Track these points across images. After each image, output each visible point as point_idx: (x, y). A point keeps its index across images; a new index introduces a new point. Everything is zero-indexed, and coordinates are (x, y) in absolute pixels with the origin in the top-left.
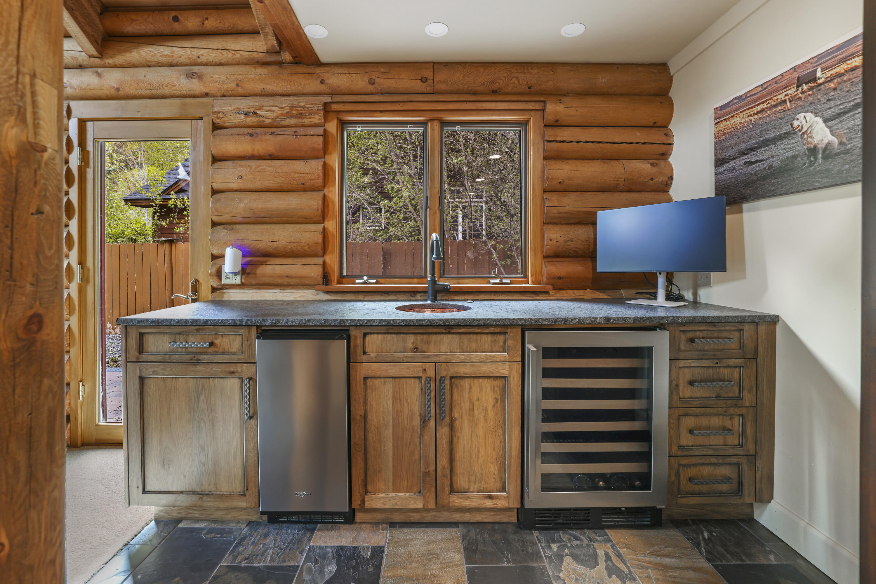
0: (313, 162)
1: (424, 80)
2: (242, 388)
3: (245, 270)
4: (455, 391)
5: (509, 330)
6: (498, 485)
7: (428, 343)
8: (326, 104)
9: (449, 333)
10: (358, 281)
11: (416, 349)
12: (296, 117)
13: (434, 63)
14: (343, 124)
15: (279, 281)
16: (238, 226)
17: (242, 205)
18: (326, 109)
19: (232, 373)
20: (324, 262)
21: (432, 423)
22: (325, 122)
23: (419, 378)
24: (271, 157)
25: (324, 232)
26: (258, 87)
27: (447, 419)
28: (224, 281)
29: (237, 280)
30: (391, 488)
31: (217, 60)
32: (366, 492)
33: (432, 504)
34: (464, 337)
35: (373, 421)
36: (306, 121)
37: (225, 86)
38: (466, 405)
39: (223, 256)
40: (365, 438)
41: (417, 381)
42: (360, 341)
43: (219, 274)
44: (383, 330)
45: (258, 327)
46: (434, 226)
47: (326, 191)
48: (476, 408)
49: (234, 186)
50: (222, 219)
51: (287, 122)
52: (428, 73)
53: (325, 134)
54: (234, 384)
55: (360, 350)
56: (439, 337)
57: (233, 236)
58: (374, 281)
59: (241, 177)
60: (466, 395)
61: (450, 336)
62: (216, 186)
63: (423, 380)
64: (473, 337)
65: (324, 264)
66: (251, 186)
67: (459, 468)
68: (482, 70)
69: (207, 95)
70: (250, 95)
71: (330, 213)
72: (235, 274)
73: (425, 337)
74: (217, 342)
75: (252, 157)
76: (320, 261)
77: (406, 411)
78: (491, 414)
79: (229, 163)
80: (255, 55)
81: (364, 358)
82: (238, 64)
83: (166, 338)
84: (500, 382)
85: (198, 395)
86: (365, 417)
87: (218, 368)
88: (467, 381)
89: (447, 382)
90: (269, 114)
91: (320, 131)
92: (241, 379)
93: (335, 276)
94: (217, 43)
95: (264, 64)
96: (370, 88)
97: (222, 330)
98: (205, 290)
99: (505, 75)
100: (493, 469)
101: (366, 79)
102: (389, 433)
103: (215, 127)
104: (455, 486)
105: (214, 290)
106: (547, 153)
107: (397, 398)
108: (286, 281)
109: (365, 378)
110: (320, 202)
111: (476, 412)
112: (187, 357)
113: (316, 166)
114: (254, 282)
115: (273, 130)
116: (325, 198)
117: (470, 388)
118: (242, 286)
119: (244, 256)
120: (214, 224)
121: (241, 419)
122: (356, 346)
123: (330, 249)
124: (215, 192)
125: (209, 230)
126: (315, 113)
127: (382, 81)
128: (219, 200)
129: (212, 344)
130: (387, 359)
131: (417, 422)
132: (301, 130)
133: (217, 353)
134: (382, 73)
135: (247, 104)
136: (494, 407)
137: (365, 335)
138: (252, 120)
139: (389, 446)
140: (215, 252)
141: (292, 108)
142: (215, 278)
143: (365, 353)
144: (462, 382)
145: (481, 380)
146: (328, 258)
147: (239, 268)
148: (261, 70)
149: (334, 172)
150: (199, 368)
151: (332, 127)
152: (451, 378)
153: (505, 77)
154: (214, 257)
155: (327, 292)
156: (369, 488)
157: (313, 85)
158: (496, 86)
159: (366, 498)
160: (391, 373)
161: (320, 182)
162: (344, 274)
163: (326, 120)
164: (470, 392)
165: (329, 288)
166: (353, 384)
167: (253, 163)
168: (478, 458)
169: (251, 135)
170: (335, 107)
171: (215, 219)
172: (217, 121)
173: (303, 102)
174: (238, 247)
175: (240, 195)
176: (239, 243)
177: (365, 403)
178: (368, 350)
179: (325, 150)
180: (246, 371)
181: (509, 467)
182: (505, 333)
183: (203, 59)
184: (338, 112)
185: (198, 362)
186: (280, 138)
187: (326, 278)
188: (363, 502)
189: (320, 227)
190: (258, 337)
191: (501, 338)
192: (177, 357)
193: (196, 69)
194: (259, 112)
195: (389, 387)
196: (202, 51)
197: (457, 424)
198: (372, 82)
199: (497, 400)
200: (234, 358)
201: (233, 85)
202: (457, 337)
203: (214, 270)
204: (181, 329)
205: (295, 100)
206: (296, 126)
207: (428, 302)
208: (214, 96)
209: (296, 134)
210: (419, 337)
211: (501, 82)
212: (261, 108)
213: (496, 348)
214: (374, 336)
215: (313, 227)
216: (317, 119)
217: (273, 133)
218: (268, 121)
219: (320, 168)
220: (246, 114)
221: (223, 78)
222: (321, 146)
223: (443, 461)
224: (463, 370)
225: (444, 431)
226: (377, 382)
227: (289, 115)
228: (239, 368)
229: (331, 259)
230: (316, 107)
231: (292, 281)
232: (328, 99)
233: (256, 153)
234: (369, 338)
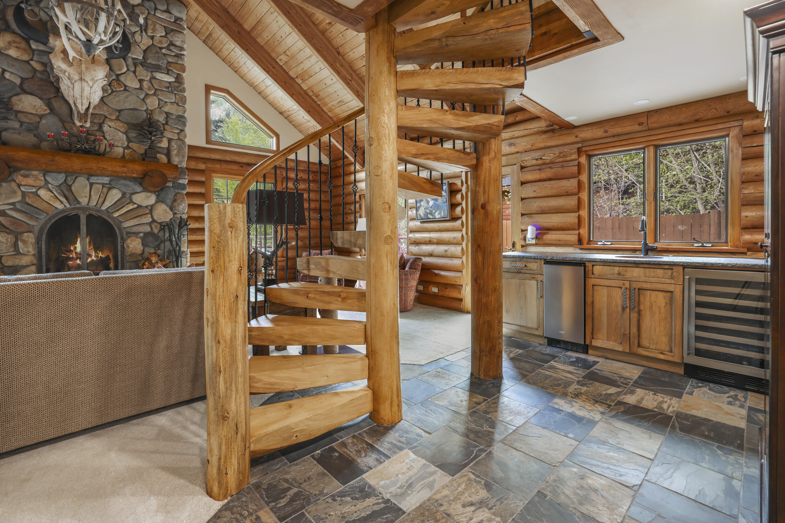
0: (572, 180)
1: (640, 124)
2: (537, 285)
3: (537, 237)
4: (641, 296)
5: (674, 268)
6: (668, 348)
7: (626, 271)
8: (579, 149)
9: (638, 267)
10: (599, 243)
11: (619, 274)
12: (562, 157)
13: (648, 112)
14: (589, 157)
15: (554, 242)
16: (534, 215)
17: (536, 205)
18: (579, 151)
19: (534, 278)
20: (579, 233)
21: (628, 310)
22: (579, 157)
23: (621, 288)
24: (550, 179)
25: (579, 217)
26: (542, 145)
27: (636, 309)
28: (527, 242)
29: (534, 242)
30: (606, 339)
31: (522, 135)
32: (593, 338)
33: (627, 350)
34: (647, 269)
35: (597, 305)
36: (568, 159)
37: (526, 147)
38: (648, 304)
39: (527, 230)
40: (593, 313)
41: (620, 289)
42: (590, 268)
43: (525, 239)
44: (602, 264)
45: (544, 260)
46: (650, 211)
47: (580, 195)
48: (654, 306)
49: (532, 195)
50: (526, 212)
51: (558, 160)
52: (644, 120)
53: (579, 165)
54: (534, 283)
55: (590, 272)
56: (632, 269)
57: (531, 220)
58: (609, 243)
59: (534, 191)
60: (648, 299)
61: (638, 269)
62: (523, 196)
63: (623, 289)
64: (653, 270)
65: (579, 234)
66: (540, 195)
67: (644, 335)
68: (684, 109)
69: (518, 152)
70: (539, 149)
71: (583, 206)
72: (533, 239)
73: (624, 268)
74: (528, 265)
75: (540, 181)
76: (577, 232)
77: (614, 303)
78: (663, 310)
79: (529, 185)
80: (541, 129)
81: (593, 276)
82: (532, 134)
83: (508, 262)
84: (669, 294)
85: (520, 286)
86: (593, 303)
87: (528, 275)
88: (648, 292)
89: (637, 291)
90: (548, 158)
91: (576, 163)
92: (537, 281)
93: (585, 240)
94: (522, 127)
95: (545, 132)
96: (605, 135)
97: (529, 260)
98: (518, 246)
99: (704, 109)
100: (665, 340)
101: (602, 130)
102: (605, 312)
103: (522, 168)
104: (641, 344)
105: (522, 246)
106: (744, 156)
107: (609, 296)
108: (558, 243)
109: (593, 285)
110: (577, 201)
111: (654, 308)
112: (516, 271)
113: (573, 183)
114: (542, 243)
115: (550, 165)
116: (579, 199)
117: (650, 296)
118: (536, 245)
119: (537, 230)
120: (522, 215)
121: (537, 297)
122: (589, 271)
123: (583, 225)
124: (522, 199)
125: (520, 217)
126: (573, 154)
127: (612, 130)
128: (524, 203)
129: (525, 266)
130: (604, 277)
131: (620, 309)
132: (565, 164)
133: (528, 270)
134: (612, 125)
135: (537, 155)
136: (665, 307)
137: (593, 266)
138: (540, 162)
139: (604, 318)
140: (523, 228)
141: (560, 153)
142: (523, 241)
143: (593, 274)
144: (645, 292)
145: (657, 292)
146: (582, 231)
147: (535, 236)
148: (544, 136)
149: (584, 184)
150: (520, 275)
151: (583, 160)
152: (639, 289)
153: (704, 110)
154: (522, 231)
155: (581, 249)
156: (595, 336)
157: (571, 139)
158: (698, 117)
159: (593, 340)
160: (606, 284)
161: (576, 190)
162: (592, 239)
163: (579, 156)
164: (650, 298)
165: (582, 247)
166: (587, 287)
167: (540, 183)
168: (655, 331)
169: (540, 170)
170: (584, 149)
171: (523, 212)
172: (523, 165)
173: (566, 149)
174: (534, 226)
175: (534, 200)
176: (534, 223)
177: (593, 297)
178: (594, 272)
179: (579, 172)
180: (540, 278)
181: (675, 339)
182: (672, 269)
183: (516, 136)
184: (586, 151)
185: (520, 273)
186: (554, 170)
187: (580, 241)
188: (591, 342)
189: (577, 214)
190: (544, 264)
191: (670, 272)
192: (512, 270)
193: (512, 141)
194: (543, 158)
195: (605, 291)
196: (515, 132)
197: (643, 313)
198: (606, 132)
199: (667, 303)
200: (535, 272)
201: (530, 146)
202: (642, 269)
203: (523, 237)
204: (514, 259)
205: (561, 149)
206: (563, 162)
207: (642, 256)
208: (521, 152)
209: (562, 166)
210: (621, 268)
211: (701, 114)
212: (544, 155)
213: (667, 277)
214: (598, 267)
215: (572, 214)
216: (575, 156)
217: (550, 168)
218: (547, 161)
219: (576, 183)
220: (537, 160)
221: (525, 144)
222: (577, 171)
223: (634, 330)
224: (645, 286)
225: (634, 315)
226: (599, 288)
227: (559, 157)
228: (536, 276)
229: (584, 232)
230: (573, 151)
231: (561, 243)
232: (580, 145)
233: (542, 178)
234: (595, 267)
